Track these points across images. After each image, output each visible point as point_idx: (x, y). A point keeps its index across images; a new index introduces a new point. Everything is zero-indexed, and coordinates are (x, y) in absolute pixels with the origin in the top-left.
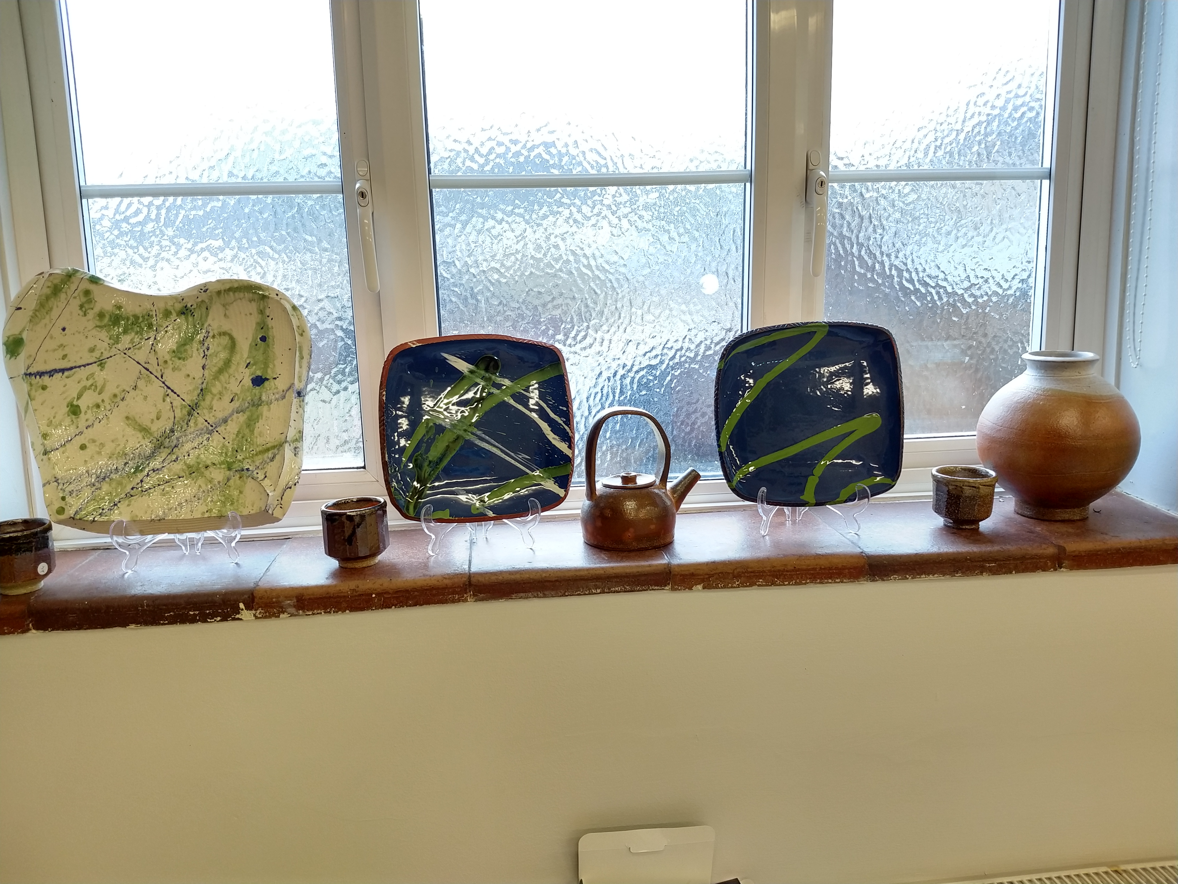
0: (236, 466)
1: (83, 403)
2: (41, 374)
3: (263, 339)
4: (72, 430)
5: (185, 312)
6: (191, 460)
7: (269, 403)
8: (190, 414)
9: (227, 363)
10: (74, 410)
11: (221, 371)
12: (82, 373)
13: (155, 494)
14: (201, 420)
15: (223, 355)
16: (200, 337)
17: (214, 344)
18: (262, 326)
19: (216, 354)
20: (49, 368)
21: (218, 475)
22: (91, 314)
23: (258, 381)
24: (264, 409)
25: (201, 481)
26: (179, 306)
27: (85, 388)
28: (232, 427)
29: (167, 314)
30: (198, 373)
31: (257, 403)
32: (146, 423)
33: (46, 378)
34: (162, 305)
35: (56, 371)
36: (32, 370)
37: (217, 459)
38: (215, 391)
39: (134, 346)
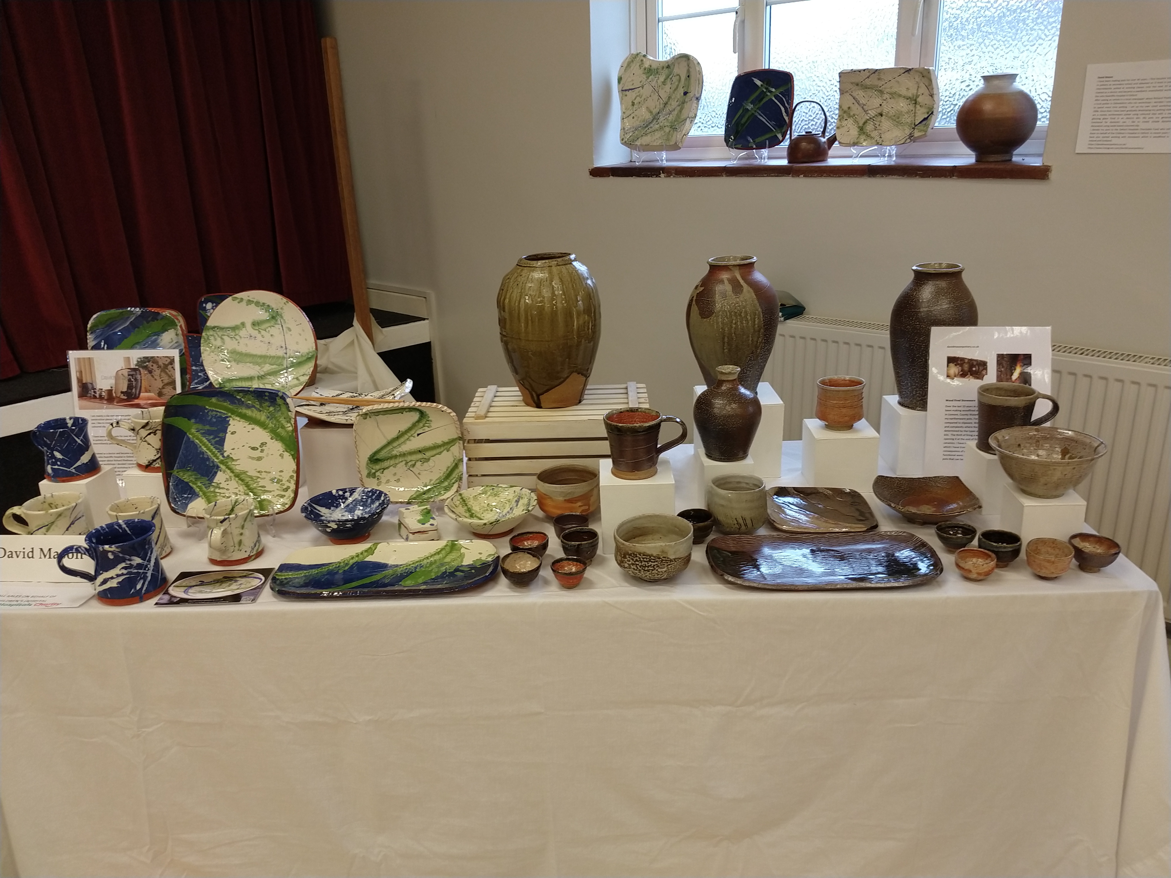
0: (674, 127)
1: (636, 102)
2: (626, 90)
3: (688, 76)
4: (632, 111)
5: (668, 67)
6: (661, 124)
7: (687, 102)
8: (665, 107)
9: (678, 86)
10: (633, 104)
11: (675, 90)
12: (637, 90)
13: (649, 136)
14: (667, 109)
15: (677, 83)
16: (671, 76)
17: (674, 79)
18: (688, 71)
19: (675, 83)
20: (628, 88)
21: (667, 130)
22: (642, 68)
23: (685, 93)
24: (685, 104)
25: (662, 132)
26: (667, 65)
27: (637, 96)
28: (676, 112)
29: (663, 68)
30: (668, 90)
31: (684, 102)
32: (652, 109)
33: (627, 92)
34: (661, 65)
35: (630, 89)
36: (623, 89)
37: (668, 124)
38: (673, 98)
39: (653, 80)
